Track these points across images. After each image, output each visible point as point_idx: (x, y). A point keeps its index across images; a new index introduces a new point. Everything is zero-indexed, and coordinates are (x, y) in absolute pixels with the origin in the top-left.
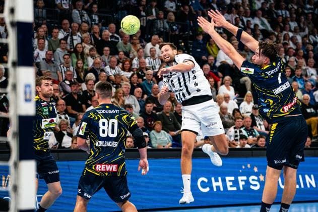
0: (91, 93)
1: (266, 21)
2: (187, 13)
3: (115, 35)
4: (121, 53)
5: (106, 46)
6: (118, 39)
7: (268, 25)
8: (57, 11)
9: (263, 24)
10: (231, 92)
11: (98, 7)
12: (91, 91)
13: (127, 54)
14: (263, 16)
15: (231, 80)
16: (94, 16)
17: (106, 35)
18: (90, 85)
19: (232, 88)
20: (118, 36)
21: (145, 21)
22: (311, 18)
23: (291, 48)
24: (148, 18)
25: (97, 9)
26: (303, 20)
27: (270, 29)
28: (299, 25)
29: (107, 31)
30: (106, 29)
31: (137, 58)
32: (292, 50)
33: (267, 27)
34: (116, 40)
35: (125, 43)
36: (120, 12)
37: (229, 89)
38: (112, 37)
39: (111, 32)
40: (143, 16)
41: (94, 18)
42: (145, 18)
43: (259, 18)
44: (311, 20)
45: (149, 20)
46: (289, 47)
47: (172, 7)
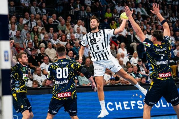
0: (43, 55)
1: (144, 10)
2: (98, 6)
3: (56, 21)
4: (60, 31)
5: (51, 27)
6: (58, 23)
7: (146, 12)
8: (22, 8)
9: (142, 11)
10: (125, 52)
11: (46, 5)
12: (43, 54)
13: (63, 31)
14: (142, 7)
15: (125, 45)
16: (43, 10)
17: (51, 21)
18: (42, 50)
19: (125, 50)
20: (58, 21)
21: (73, 12)
22: (170, 7)
23: (159, 25)
25: (45, 6)
26: (166, 8)
27: (147, 14)
28: (164, 12)
29: (51, 18)
30: (51, 17)
31: (69, 34)
32: (160, 26)
34: (57, 24)
35: (62, 25)
36: (58, 7)
37: (124, 50)
38: (54, 22)
39: (54, 19)
40: (72, 9)
41: (43, 11)
42: (73, 10)
43: (140, 8)
44: (171, 8)
45: (76, 11)
47: (89, 3)
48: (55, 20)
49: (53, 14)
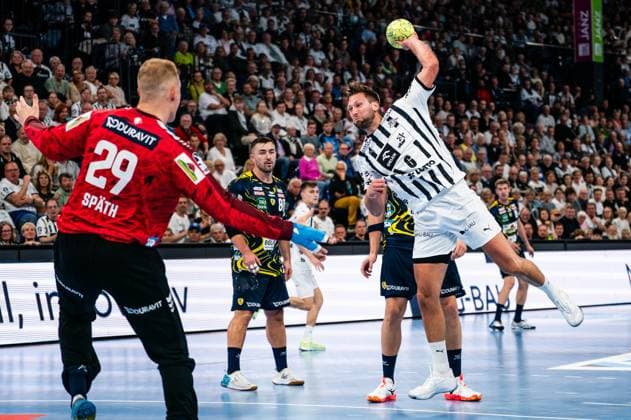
0: (6, 158)
1: (277, 49)
2: (156, 35)
3: (43, 66)
4: (53, 95)
5: (28, 85)
6: (47, 73)
7: (281, 55)
9: (273, 53)
10: (227, 158)
11: (15, 24)
12: (6, 154)
13: (62, 98)
14: (273, 42)
15: (226, 140)
16: (7, 37)
17: (26, 67)
18: (5, 144)
19: (227, 151)
20: (46, 68)
21: (90, 46)
22: (346, 46)
23: (316, 91)
24: (95, 41)
25: (11, 27)
26: (332, 48)
27: (284, 61)
28: (327, 56)
29: (29, 61)
30: (28, 58)
31: (79, 103)
32: (317, 95)
33: (280, 59)
35: (59, 80)
36: (50, 31)
37: (223, 153)
38: (37, 70)
39: (35, 63)
40: (87, 38)
41: (7, 40)
42: (89, 41)
43: (267, 45)
44: (348, 50)
45: (96, 44)
46: (313, 89)
47: (133, 26)
48: (38, 64)
49: (35, 48)
